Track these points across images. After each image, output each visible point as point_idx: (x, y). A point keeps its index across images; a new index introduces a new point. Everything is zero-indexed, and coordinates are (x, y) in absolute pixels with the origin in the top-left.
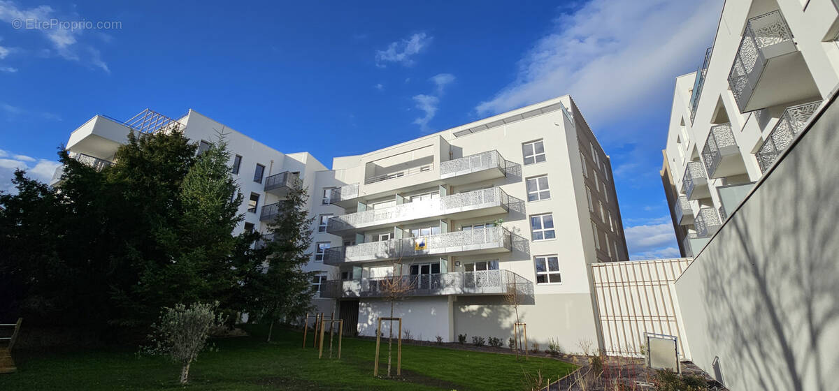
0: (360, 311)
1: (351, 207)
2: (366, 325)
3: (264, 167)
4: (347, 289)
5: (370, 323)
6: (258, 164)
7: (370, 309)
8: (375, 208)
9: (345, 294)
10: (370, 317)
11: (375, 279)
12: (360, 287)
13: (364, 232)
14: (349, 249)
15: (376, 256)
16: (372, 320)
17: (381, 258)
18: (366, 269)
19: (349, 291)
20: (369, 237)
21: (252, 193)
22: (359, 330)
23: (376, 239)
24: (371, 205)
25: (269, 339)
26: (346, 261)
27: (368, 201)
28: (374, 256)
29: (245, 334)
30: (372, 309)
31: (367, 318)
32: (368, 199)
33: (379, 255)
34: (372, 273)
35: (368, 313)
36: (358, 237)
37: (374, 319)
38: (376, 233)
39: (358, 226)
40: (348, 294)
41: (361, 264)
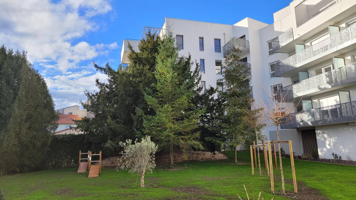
0: (318, 138)
1: (290, 51)
2: (325, 149)
3: (220, 40)
4: (300, 120)
5: (328, 147)
6: (215, 39)
7: (326, 136)
8: (313, 45)
9: (300, 125)
10: (327, 142)
11: (325, 109)
12: (310, 117)
13: (306, 70)
14: (295, 87)
15: (319, 88)
16: (329, 145)
17: (325, 88)
18: (315, 101)
19: (302, 121)
20: (312, 72)
21: (216, 60)
22: (320, 153)
23: (319, 72)
24: (308, 44)
25: (236, 161)
26: (295, 97)
27: (304, 41)
28: (317, 89)
29: (225, 158)
30: (328, 135)
31: (325, 144)
32: (304, 38)
33: (322, 87)
34: (321, 104)
35: (325, 139)
36: (301, 74)
37: (332, 144)
38: (319, 68)
39: (298, 65)
40: (301, 124)
41: (309, 98)
